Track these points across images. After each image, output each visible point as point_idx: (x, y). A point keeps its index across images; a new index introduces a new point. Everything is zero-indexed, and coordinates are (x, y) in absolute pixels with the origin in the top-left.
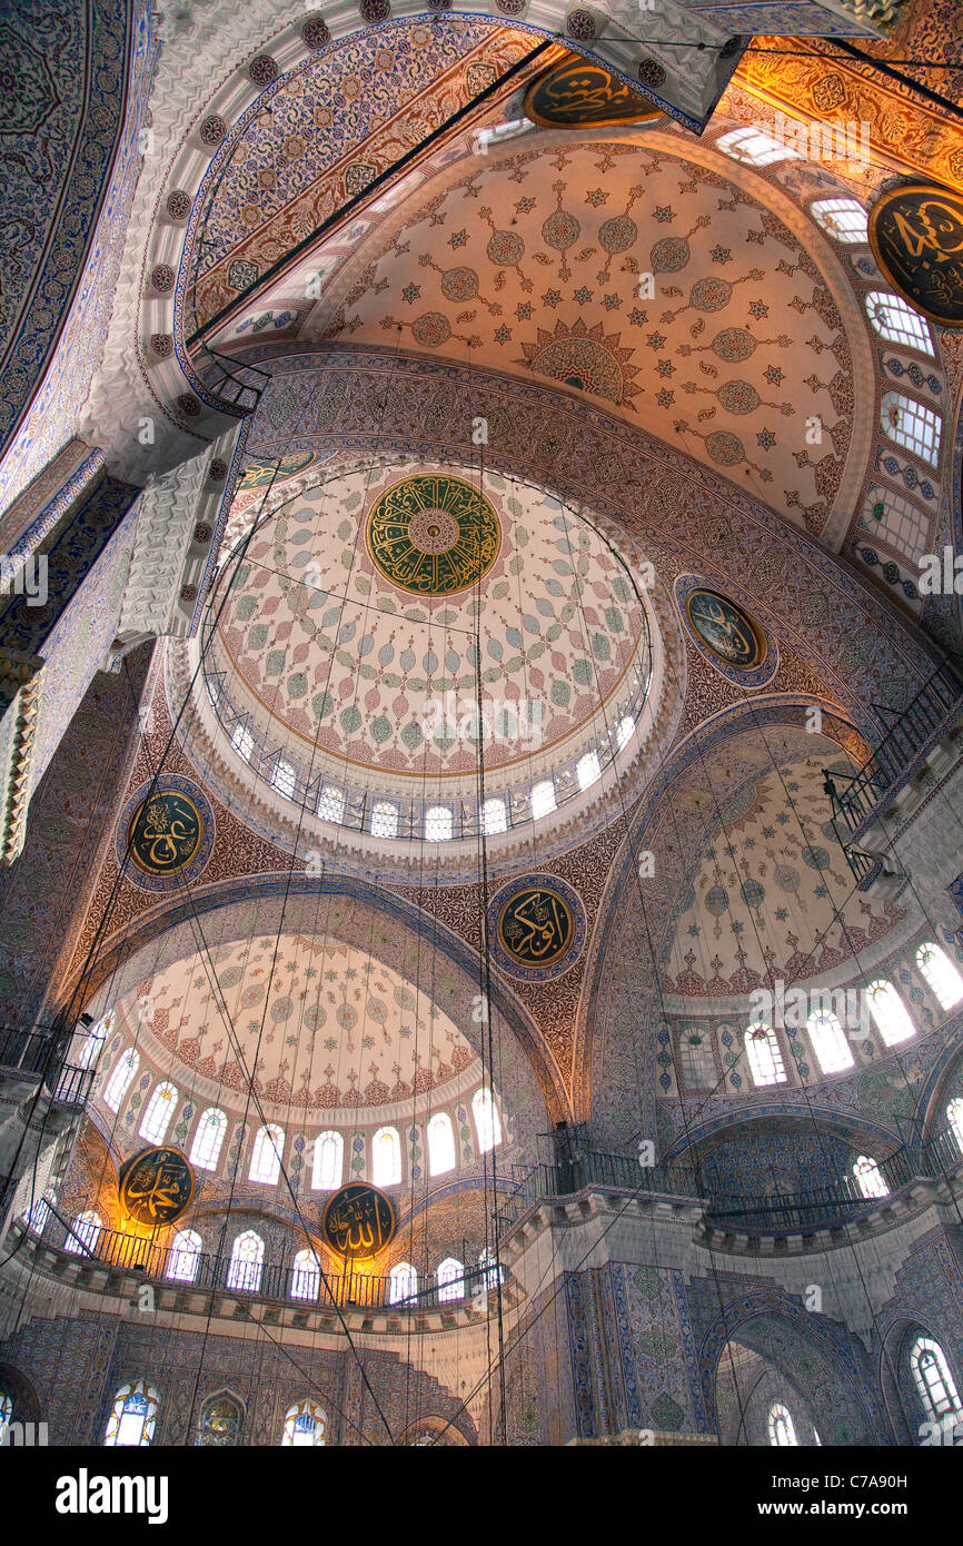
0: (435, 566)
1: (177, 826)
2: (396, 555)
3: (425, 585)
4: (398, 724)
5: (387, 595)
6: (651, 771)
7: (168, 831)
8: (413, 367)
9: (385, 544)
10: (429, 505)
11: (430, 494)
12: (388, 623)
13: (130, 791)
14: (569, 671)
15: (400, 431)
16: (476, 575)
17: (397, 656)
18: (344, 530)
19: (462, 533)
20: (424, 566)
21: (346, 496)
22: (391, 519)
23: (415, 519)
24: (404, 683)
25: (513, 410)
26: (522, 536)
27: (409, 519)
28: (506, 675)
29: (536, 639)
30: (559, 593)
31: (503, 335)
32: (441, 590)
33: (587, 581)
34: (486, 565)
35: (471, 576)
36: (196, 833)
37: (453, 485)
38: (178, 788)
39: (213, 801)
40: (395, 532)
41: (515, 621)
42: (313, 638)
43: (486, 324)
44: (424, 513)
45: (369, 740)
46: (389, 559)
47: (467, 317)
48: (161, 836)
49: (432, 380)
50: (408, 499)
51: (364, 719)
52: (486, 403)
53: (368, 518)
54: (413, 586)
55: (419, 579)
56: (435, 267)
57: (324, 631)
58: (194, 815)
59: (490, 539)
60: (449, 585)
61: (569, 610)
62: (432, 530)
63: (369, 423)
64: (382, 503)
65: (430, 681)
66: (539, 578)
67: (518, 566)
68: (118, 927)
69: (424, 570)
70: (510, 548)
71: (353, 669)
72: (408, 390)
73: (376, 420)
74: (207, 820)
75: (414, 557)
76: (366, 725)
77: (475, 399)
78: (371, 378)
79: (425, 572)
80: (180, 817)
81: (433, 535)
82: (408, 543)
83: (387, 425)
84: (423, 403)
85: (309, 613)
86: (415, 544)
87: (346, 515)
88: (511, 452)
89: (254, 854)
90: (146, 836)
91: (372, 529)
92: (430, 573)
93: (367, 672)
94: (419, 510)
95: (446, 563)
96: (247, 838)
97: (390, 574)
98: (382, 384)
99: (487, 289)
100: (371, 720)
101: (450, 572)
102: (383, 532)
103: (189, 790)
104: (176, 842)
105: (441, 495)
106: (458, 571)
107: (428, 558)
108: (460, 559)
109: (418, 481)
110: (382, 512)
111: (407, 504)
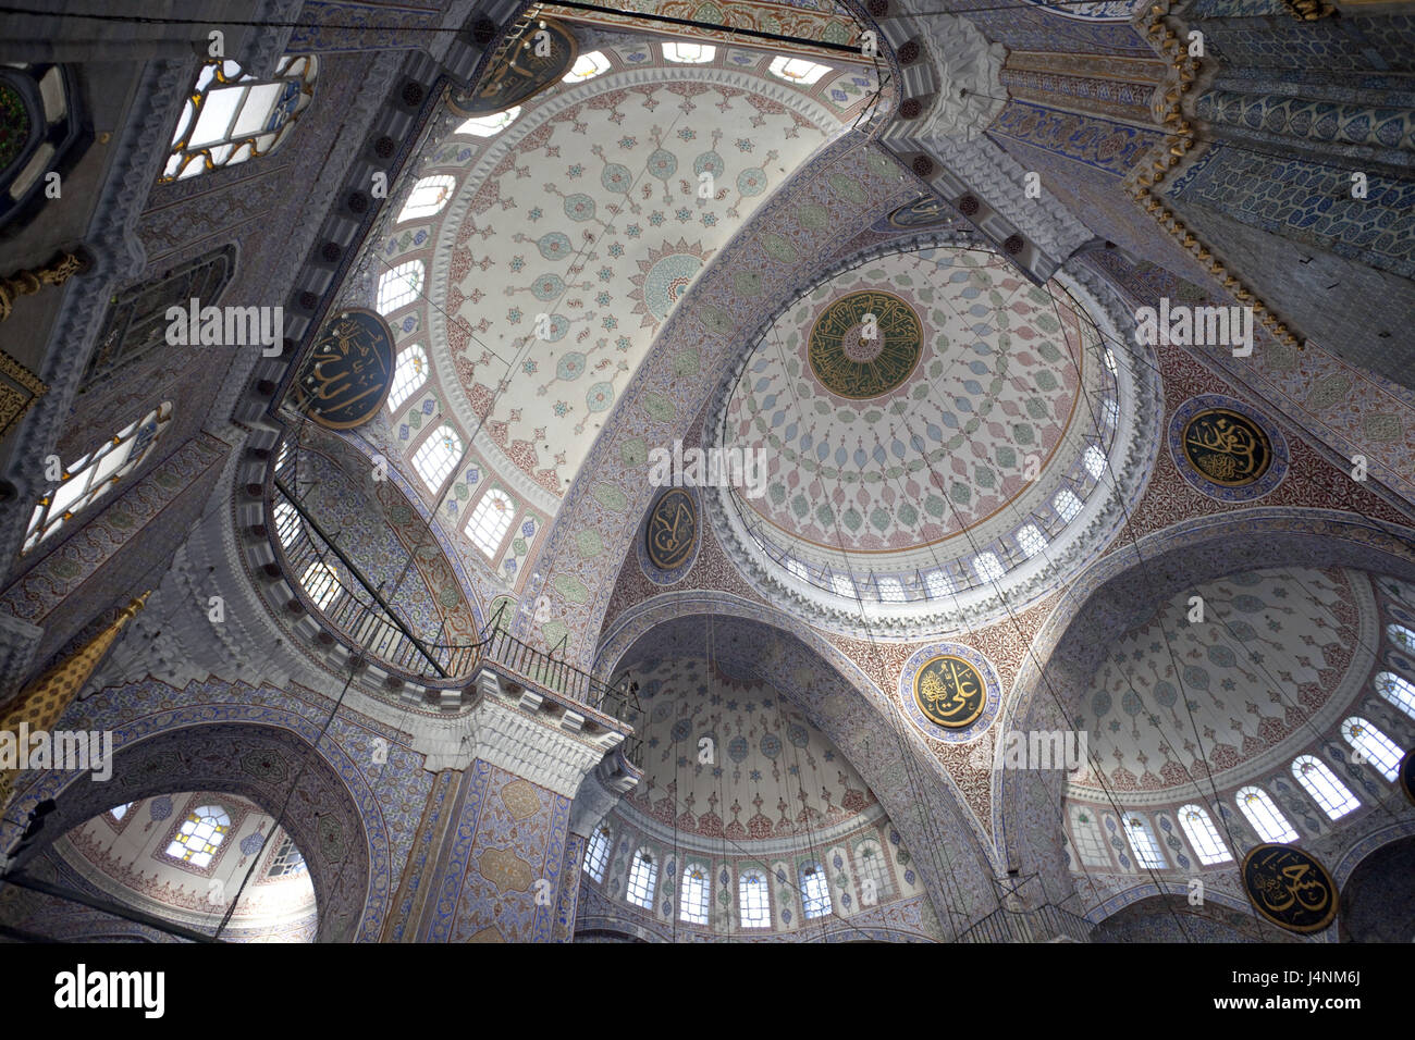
0: (833, 337)
3: (823, 326)
5: (829, 296)
6: (784, 606)
11: (899, 350)
16: (818, 369)
18: (904, 280)
19: (855, 365)
20: (838, 328)
21: (935, 294)
22: (890, 314)
26: (846, 417)
30: (804, 447)
32: (814, 339)
34: (826, 381)
35: (819, 366)
37: (904, 372)
41: (781, 403)
46: (857, 302)
50: (902, 333)
53: (902, 299)
54: (826, 317)
55: (829, 322)
59: (846, 387)
60: (816, 346)
61: (792, 457)
62: (863, 342)
64: (909, 313)
66: (813, 427)
67: (822, 409)
69: (835, 328)
70: (837, 404)
75: (848, 321)
79: (833, 328)
81: (860, 341)
86: (859, 326)
87: (918, 285)
91: (889, 299)
92: (830, 332)
94: (888, 336)
95: (834, 346)
97: (845, 301)
101: (826, 348)
102: (883, 305)
105: (896, 359)
106: (824, 356)
107: (843, 333)
108: (834, 359)
109: (917, 346)
110: (902, 311)
111: (898, 330)
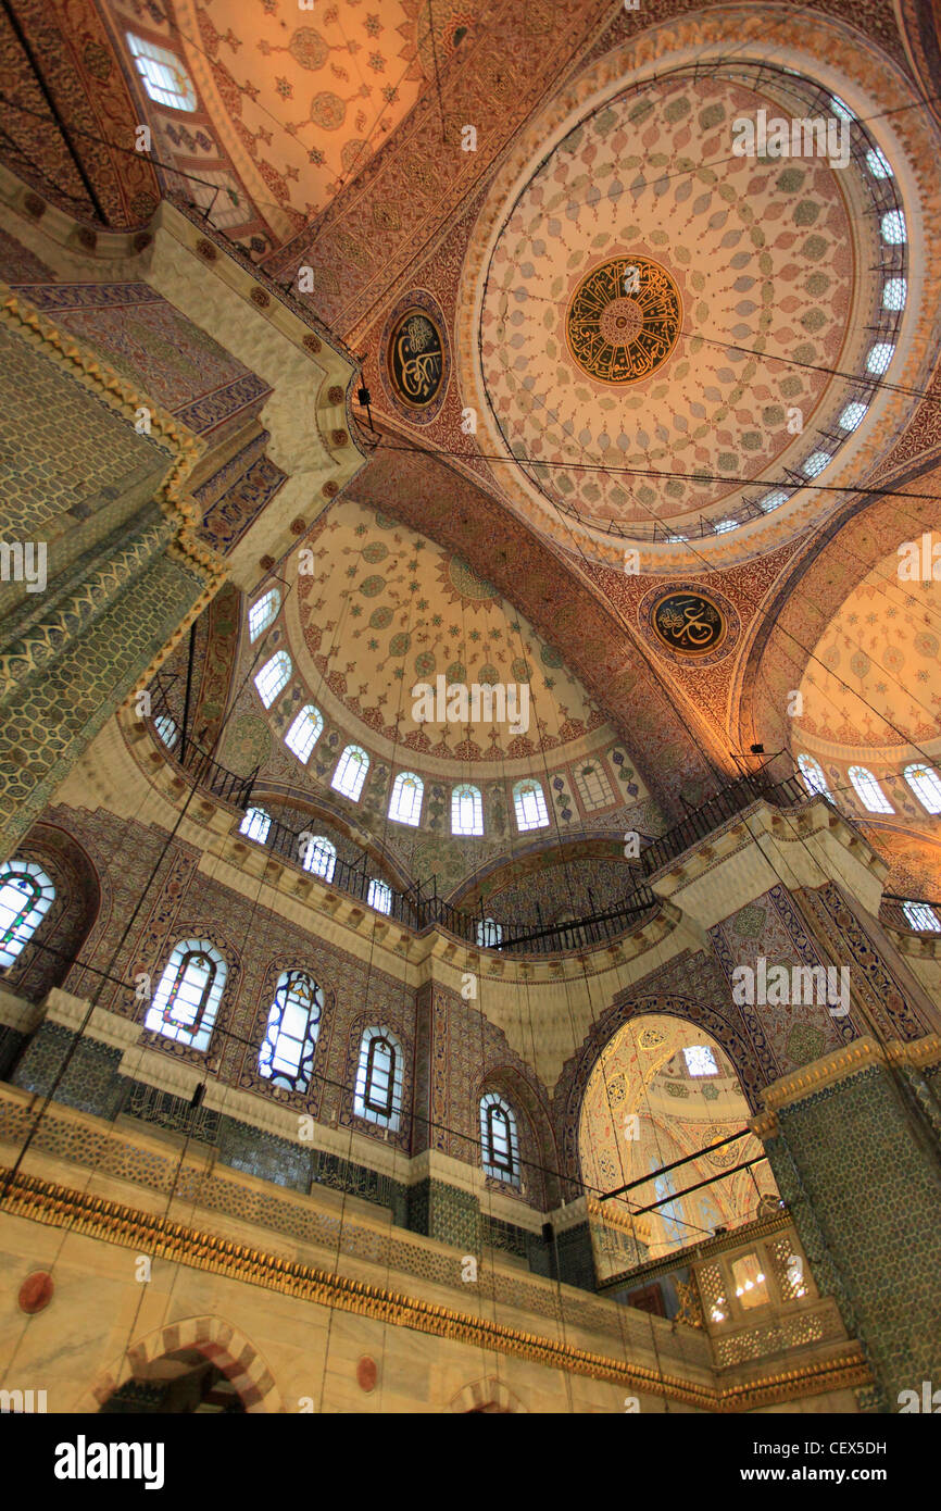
0: (651, 335)
1: (689, 612)
2: (625, 364)
3: (661, 352)
4: (757, 425)
5: (653, 387)
7: (687, 621)
8: (368, 176)
9: (611, 370)
10: (597, 316)
11: (588, 310)
12: (675, 397)
13: (634, 625)
14: (797, 231)
15: (419, 217)
16: (674, 302)
17: (704, 402)
18: (583, 396)
19: (634, 297)
20: (645, 345)
21: (556, 378)
22: (594, 354)
23: (604, 334)
24: (728, 406)
25: (450, 105)
26: (659, 237)
27: (601, 339)
28: (773, 306)
29: (755, 260)
30: (723, 216)
31: (391, 96)
32: (672, 339)
33: (723, 178)
34: (670, 287)
35: (673, 305)
36: (707, 604)
37: (588, 285)
38: (661, 596)
39: (694, 579)
40: (606, 356)
41: (732, 276)
42: (649, 461)
43: (373, 106)
44: (602, 323)
45: (752, 454)
46: (625, 372)
47: (360, 121)
48: (687, 627)
49: (387, 167)
50: (584, 331)
51: (734, 452)
52: (433, 130)
53: (583, 372)
54: (657, 361)
55: (654, 355)
56: (302, 125)
57: (650, 450)
58: (691, 597)
59: (650, 272)
60: (671, 330)
61: (745, 211)
62: (622, 322)
63: (395, 237)
64: (577, 354)
65: (740, 382)
66: (702, 236)
67: (684, 254)
68: (726, 696)
69: (649, 346)
70: (664, 256)
71: (692, 442)
72: (385, 191)
73: (396, 230)
74: (704, 592)
75: (634, 351)
76: (740, 451)
77: (424, 139)
78: (354, 213)
79: (650, 346)
80: (684, 607)
81: (624, 324)
82: (621, 350)
83: (406, 224)
84: (405, 186)
85: (628, 454)
86: (624, 344)
87: (570, 388)
88: (490, 128)
89: (758, 574)
90: (678, 636)
91: (593, 372)
92: (654, 342)
93: (701, 433)
94: (597, 327)
95: (653, 324)
96: (743, 572)
97: (636, 376)
98: (367, 208)
99: (344, 90)
100: (739, 447)
101: (661, 324)
102: (600, 366)
103: (671, 589)
104: (698, 620)
105: (593, 300)
106: (664, 316)
107: (641, 338)
108: (655, 309)
109: (572, 315)
110: (584, 358)
111: (588, 334)
